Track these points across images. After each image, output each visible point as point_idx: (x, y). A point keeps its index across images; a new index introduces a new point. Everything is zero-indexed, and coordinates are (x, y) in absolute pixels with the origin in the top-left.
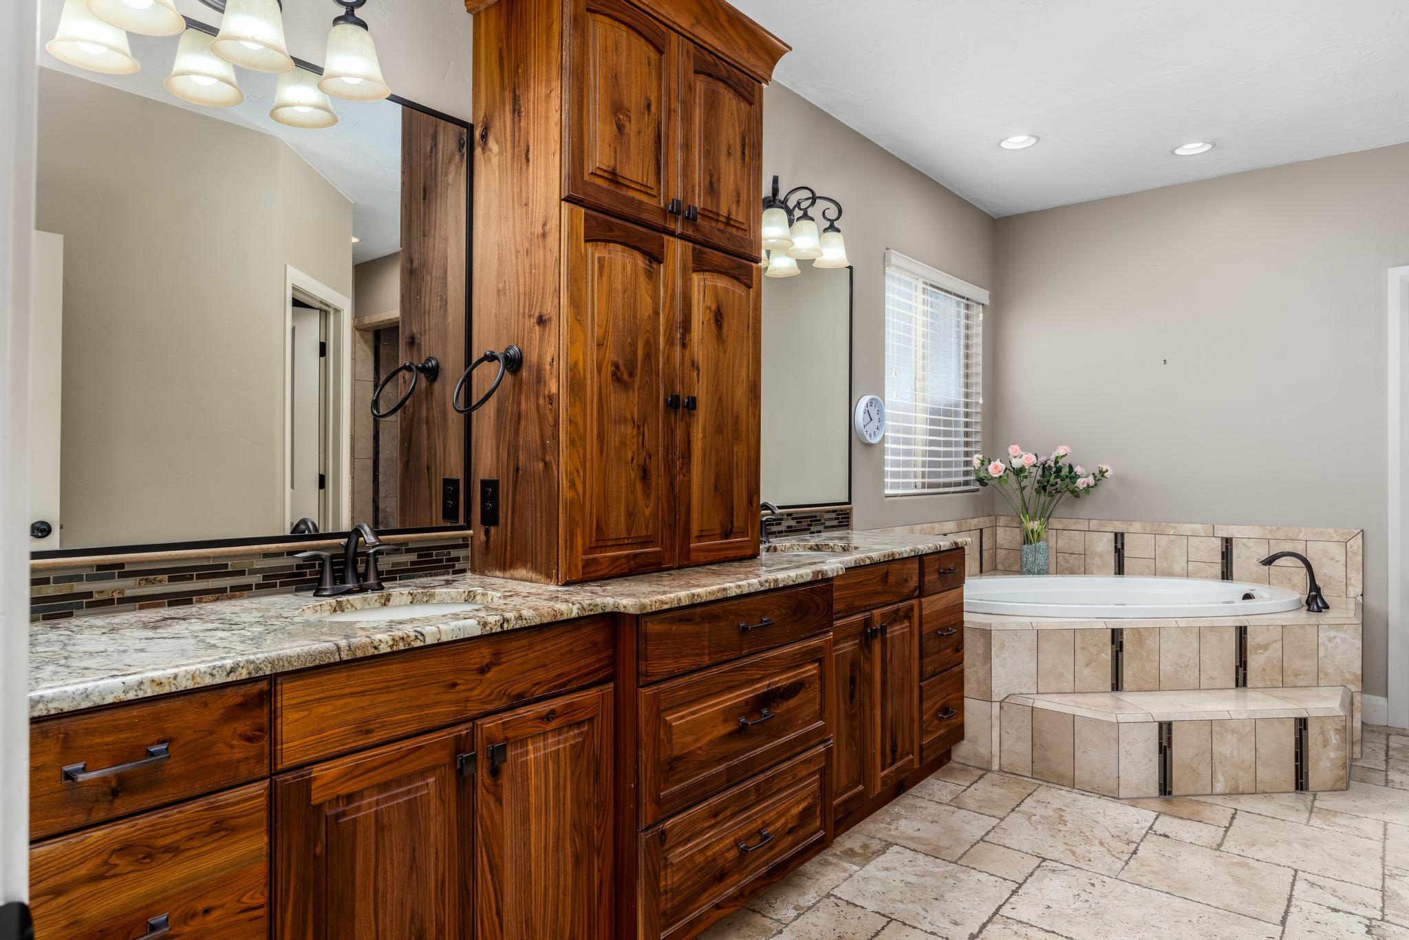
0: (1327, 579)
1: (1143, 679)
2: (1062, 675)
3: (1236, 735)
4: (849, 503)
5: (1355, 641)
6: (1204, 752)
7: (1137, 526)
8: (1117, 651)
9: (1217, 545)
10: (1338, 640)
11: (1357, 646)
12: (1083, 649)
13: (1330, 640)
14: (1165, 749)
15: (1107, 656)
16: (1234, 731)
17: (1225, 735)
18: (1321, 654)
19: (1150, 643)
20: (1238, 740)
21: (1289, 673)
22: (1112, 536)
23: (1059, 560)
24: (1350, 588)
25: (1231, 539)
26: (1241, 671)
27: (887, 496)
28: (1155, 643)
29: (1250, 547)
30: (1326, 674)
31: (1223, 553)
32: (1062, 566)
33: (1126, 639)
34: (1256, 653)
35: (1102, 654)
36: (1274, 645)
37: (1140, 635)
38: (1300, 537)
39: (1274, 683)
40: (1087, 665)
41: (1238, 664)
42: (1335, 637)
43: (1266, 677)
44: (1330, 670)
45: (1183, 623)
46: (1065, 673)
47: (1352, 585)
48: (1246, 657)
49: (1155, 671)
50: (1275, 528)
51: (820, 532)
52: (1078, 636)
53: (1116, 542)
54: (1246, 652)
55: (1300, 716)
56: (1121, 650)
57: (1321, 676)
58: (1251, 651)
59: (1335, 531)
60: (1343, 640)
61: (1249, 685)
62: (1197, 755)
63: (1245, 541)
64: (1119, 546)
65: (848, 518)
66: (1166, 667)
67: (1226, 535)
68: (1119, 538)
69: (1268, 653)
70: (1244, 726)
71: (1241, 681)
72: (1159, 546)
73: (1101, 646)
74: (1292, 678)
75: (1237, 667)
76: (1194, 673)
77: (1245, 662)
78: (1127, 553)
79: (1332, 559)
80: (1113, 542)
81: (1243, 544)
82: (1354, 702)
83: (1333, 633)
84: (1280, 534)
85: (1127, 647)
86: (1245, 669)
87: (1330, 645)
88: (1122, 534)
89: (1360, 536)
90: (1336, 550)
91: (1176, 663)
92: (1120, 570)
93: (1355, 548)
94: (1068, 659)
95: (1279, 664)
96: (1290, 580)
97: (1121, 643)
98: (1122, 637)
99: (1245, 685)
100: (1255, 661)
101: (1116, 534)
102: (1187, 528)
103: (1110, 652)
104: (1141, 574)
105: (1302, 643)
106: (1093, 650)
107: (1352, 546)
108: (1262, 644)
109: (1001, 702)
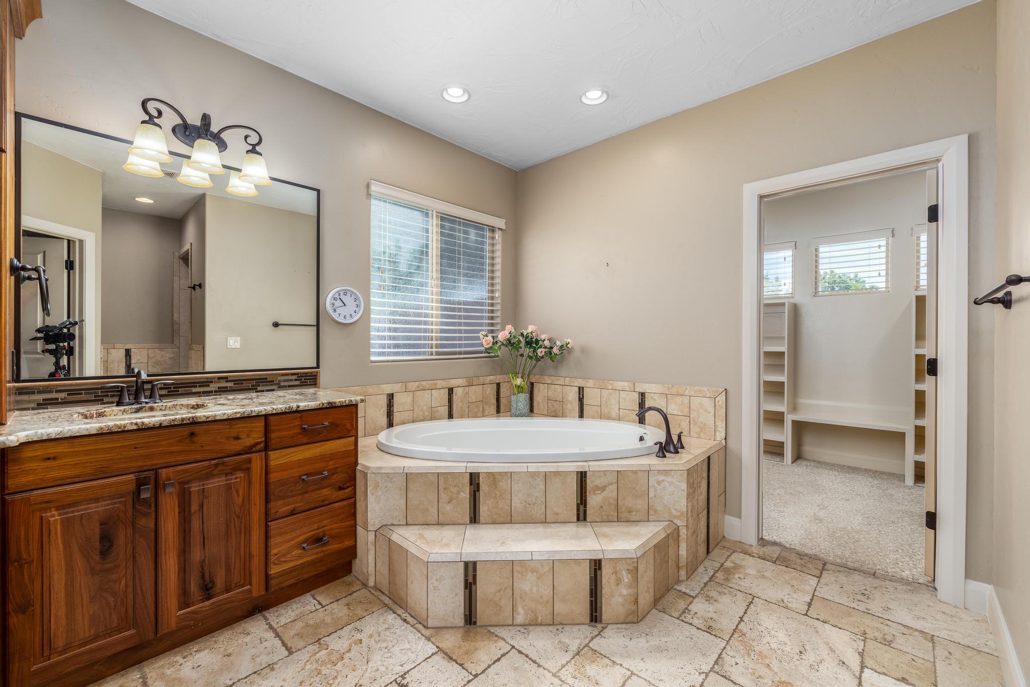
0: (703, 426)
1: (497, 514)
2: (428, 510)
3: (535, 574)
4: (318, 367)
5: (681, 484)
6: (506, 589)
7: (590, 383)
8: (474, 491)
9: (636, 397)
10: (666, 483)
11: (683, 488)
12: (445, 489)
13: (659, 483)
14: (470, 585)
15: (465, 494)
16: (533, 571)
17: (525, 573)
18: (651, 495)
19: (502, 484)
20: (538, 578)
21: (624, 510)
22: (577, 389)
23: (549, 405)
24: (717, 434)
25: (644, 393)
26: (582, 508)
27: (372, 362)
28: (507, 484)
29: (655, 400)
30: (656, 511)
31: (640, 403)
32: (550, 409)
33: (482, 480)
34: (594, 494)
35: (462, 493)
36: (610, 487)
37: (494, 478)
38: (686, 394)
39: (610, 518)
40: (449, 502)
41: (579, 502)
42: (663, 481)
43: (603, 513)
44: (659, 508)
45: (533, 468)
46: (430, 509)
47: (720, 431)
48: (586, 496)
49: (507, 508)
50: (671, 386)
51: (273, 390)
52: (441, 478)
53: (579, 394)
54: (586, 492)
55: (595, 558)
56: (478, 490)
57: (651, 512)
58: (590, 492)
59: (708, 390)
60: (671, 483)
61: (588, 520)
62: (500, 591)
63: (652, 395)
64: (581, 397)
65: (316, 379)
66: (517, 504)
67: (641, 391)
68: (581, 390)
69: (605, 493)
70: (542, 566)
71: (582, 516)
72: (603, 398)
73: (461, 486)
74: (626, 514)
75: (578, 505)
76: (541, 509)
77: (586, 500)
78: (585, 402)
79: (706, 411)
80: (578, 393)
81: (651, 397)
82: (681, 534)
83: (661, 478)
84: (674, 391)
85: (483, 487)
86: (585, 506)
87: (658, 488)
88: (583, 388)
89: (724, 393)
90: (708, 403)
91: (525, 501)
92: (581, 416)
93: (721, 402)
94: (433, 497)
95: (615, 503)
96: (680, 425)
97: (478, 484)
98: (479, 480)
99: (585, 519)
100: (594, 500)
101: (579, 388)
102: (619, 385)
103: (468, 492)
104: (593, 418)
105: (634, 485)
106: (454, 490)
107: (718, 401)
108: (600, 486)
109: (376, 531)
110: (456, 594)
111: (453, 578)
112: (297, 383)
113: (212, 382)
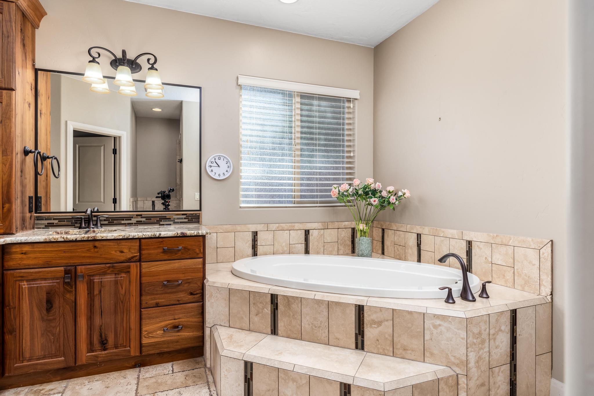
0: (527, 278)
1: (290, 330)
2: (242, 318)
3: (295, 383)
4: (200, 210)
5: (460, 331)
6: (273, 390)
7: (426, 230)
8: (274, 308)
9: (465, 245)
10: (442, 328)
11: (462, 336)
12: (254, 304)
13: (435, 327)
14: (249, 380)
15: (268, 310)
16: (294, 380)
17: (287, 381)
18: (427, 337)
19: (295, 306)
20: (297, 387)
21: (399, 347)
22: (416, 235)
23: (395, 249)
24: (542, 288)
25: (471, 242)
26: (360, 338)
27: (240, 207)
28: (298, 307)
29: (481, 249)
30: (432, 354)
31: (467, 251)
32: (396, 252)
33: (280, 301)
34: (371, 327)
35: (265, 309)
36: (386, 323)
37: (289, 301)
38: (510, 244)
39: (386, 352)
40: (257, 315)
41: (357, 332)
42: (440, 325)
43: (379, 346)
44: (435, 352)
45: (319, 296)
46: (244, 318)
47: (545, 286)
48: (363, 328)
49: (298, 326)
50: (495, 235)
52: (251, 295)
53: (418, 240)
54: (363, 324)
55: (345, 382)
56: (277, 309)
57: (427, 354)
58: (367, 325)
59: (532, 240)
60: (448, 329)
61: (365, 349)
62: (269, 391)
63: (478, 243)
64: (419, 243)
65: (199, 218)
66: (306, 325)
67: (469, 239)
68: (419, 236)
69: (380, 328)
70: (301, 378)
71: (360, 344)
72: (436, 244)
73: (265, 304)
74: (401, 351)
75: (356, 334)
76: (325, 333)
77: (363, 331)
78: (422, 247)
79: (530, 262)
80: (416, 239)
81: (478, 246)
82: (460, 382)
83: (438, 322)
84: (498, 240)
85: (281, 307)
86: (363, 337)
87: (435, 331)
88: (420, 235)
89: (549, 245)
90: (533, 255)
91: (312, 324)
92: (419, 260)
93: (546, 255)
94: (246, 309)
95: (391, 339)
96: (504, 276)
97: (277, 304)
98: (277, 301)
99: (363, 348)
100: (370, 333)
101: (418, 234)
102: (449, 232)
103: (270, 309)
104: (428, 262)
105: (410, 325)
106: (260, 306)
107: (543, 253)
108: (376, 320)
109: (211, 328)
110: (239, 385)
111: (237, 372)
112: (186, 220)
113: (132, 217)
